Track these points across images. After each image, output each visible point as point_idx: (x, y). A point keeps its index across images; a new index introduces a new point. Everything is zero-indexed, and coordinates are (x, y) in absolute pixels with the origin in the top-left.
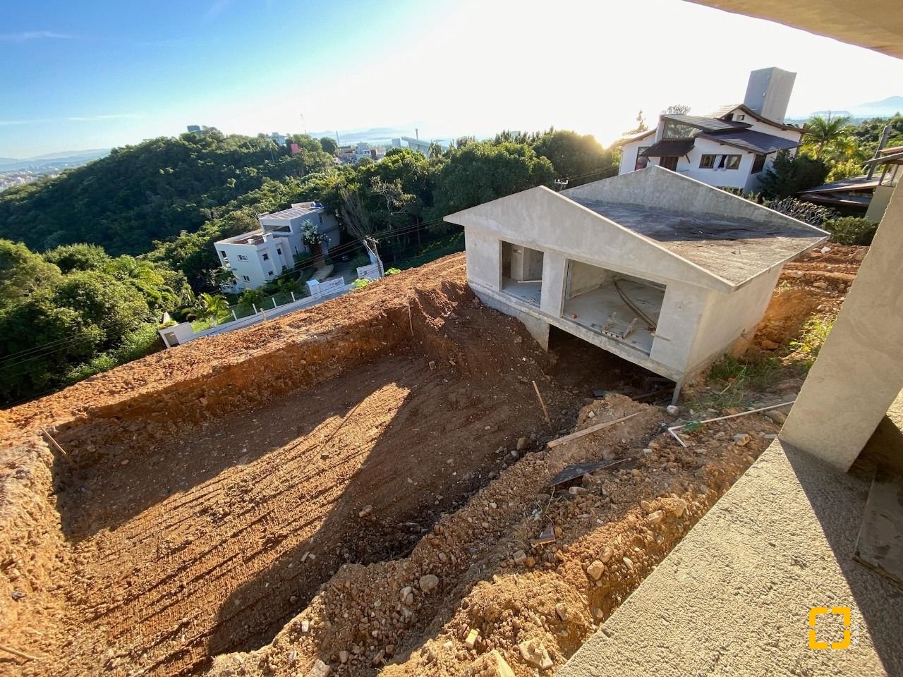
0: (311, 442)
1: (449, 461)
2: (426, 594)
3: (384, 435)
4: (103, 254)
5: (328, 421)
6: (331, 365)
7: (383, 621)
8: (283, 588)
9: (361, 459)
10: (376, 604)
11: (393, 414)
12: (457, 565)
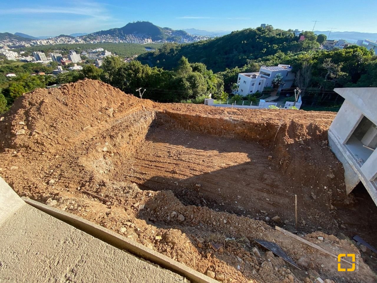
0: (204, 154)
1: (238, 196)
2: (177, 220)
3: (226, 168)
4: (205, 69)
5: (214, 151)
6: (231, 133)
7: (162, 213)
8: (165, 185)
9: (212, 170)
10: (166, 207)
11: (235, 164)
12: (192, 223)
